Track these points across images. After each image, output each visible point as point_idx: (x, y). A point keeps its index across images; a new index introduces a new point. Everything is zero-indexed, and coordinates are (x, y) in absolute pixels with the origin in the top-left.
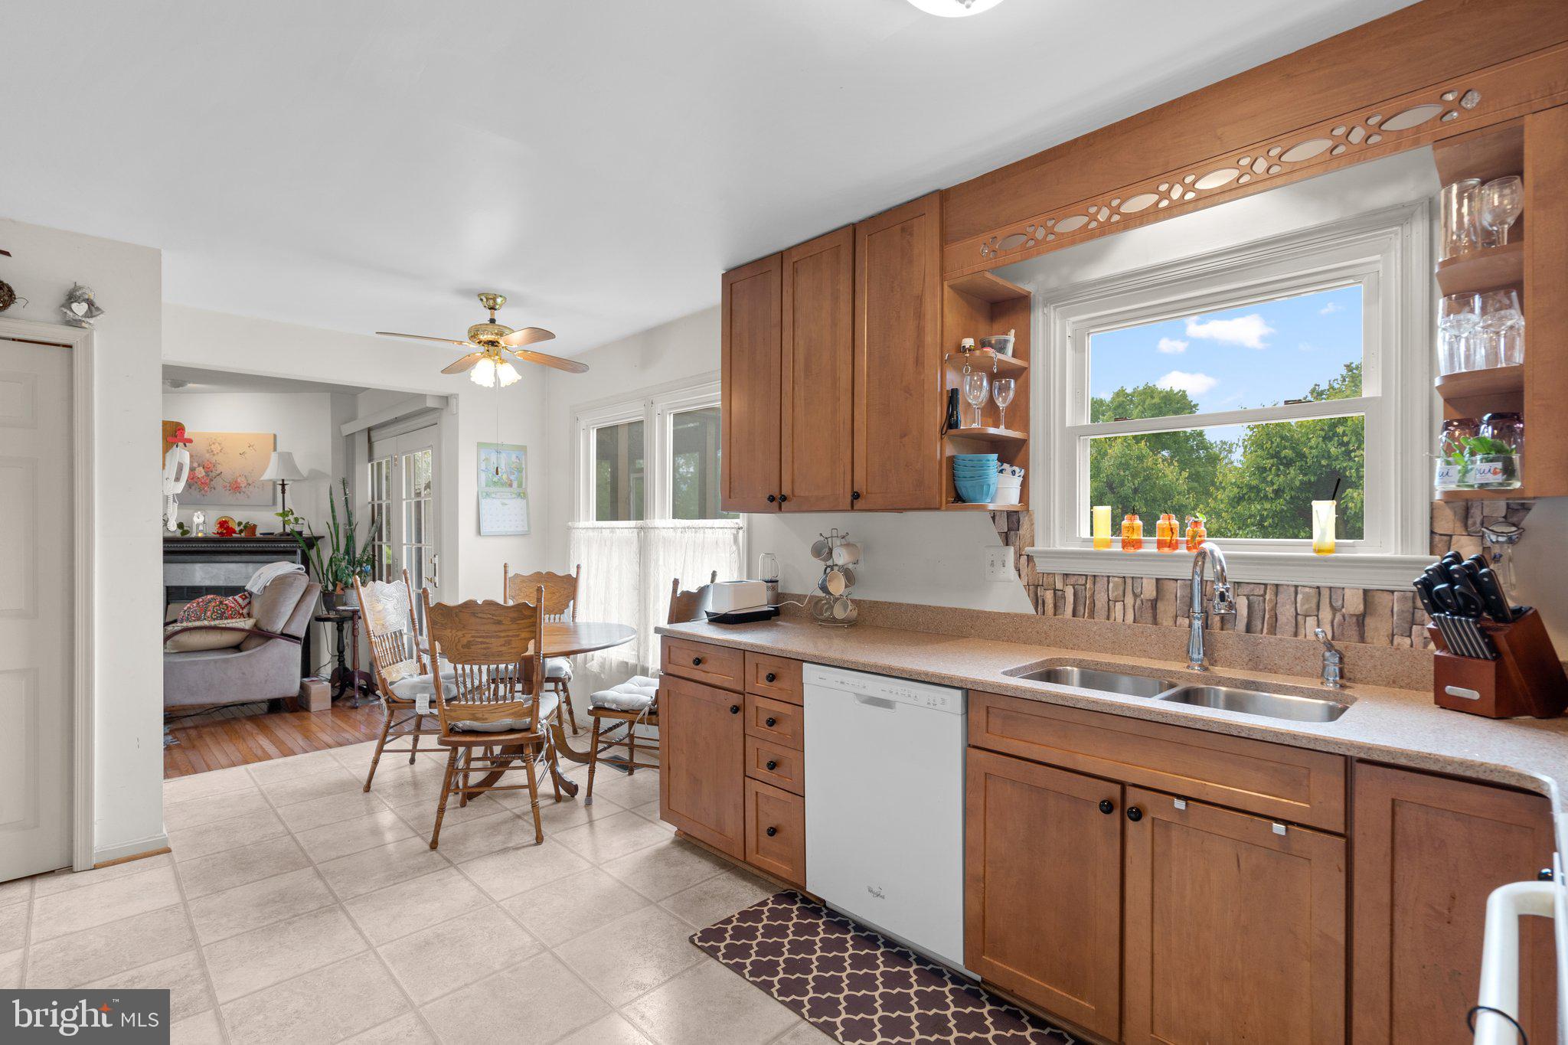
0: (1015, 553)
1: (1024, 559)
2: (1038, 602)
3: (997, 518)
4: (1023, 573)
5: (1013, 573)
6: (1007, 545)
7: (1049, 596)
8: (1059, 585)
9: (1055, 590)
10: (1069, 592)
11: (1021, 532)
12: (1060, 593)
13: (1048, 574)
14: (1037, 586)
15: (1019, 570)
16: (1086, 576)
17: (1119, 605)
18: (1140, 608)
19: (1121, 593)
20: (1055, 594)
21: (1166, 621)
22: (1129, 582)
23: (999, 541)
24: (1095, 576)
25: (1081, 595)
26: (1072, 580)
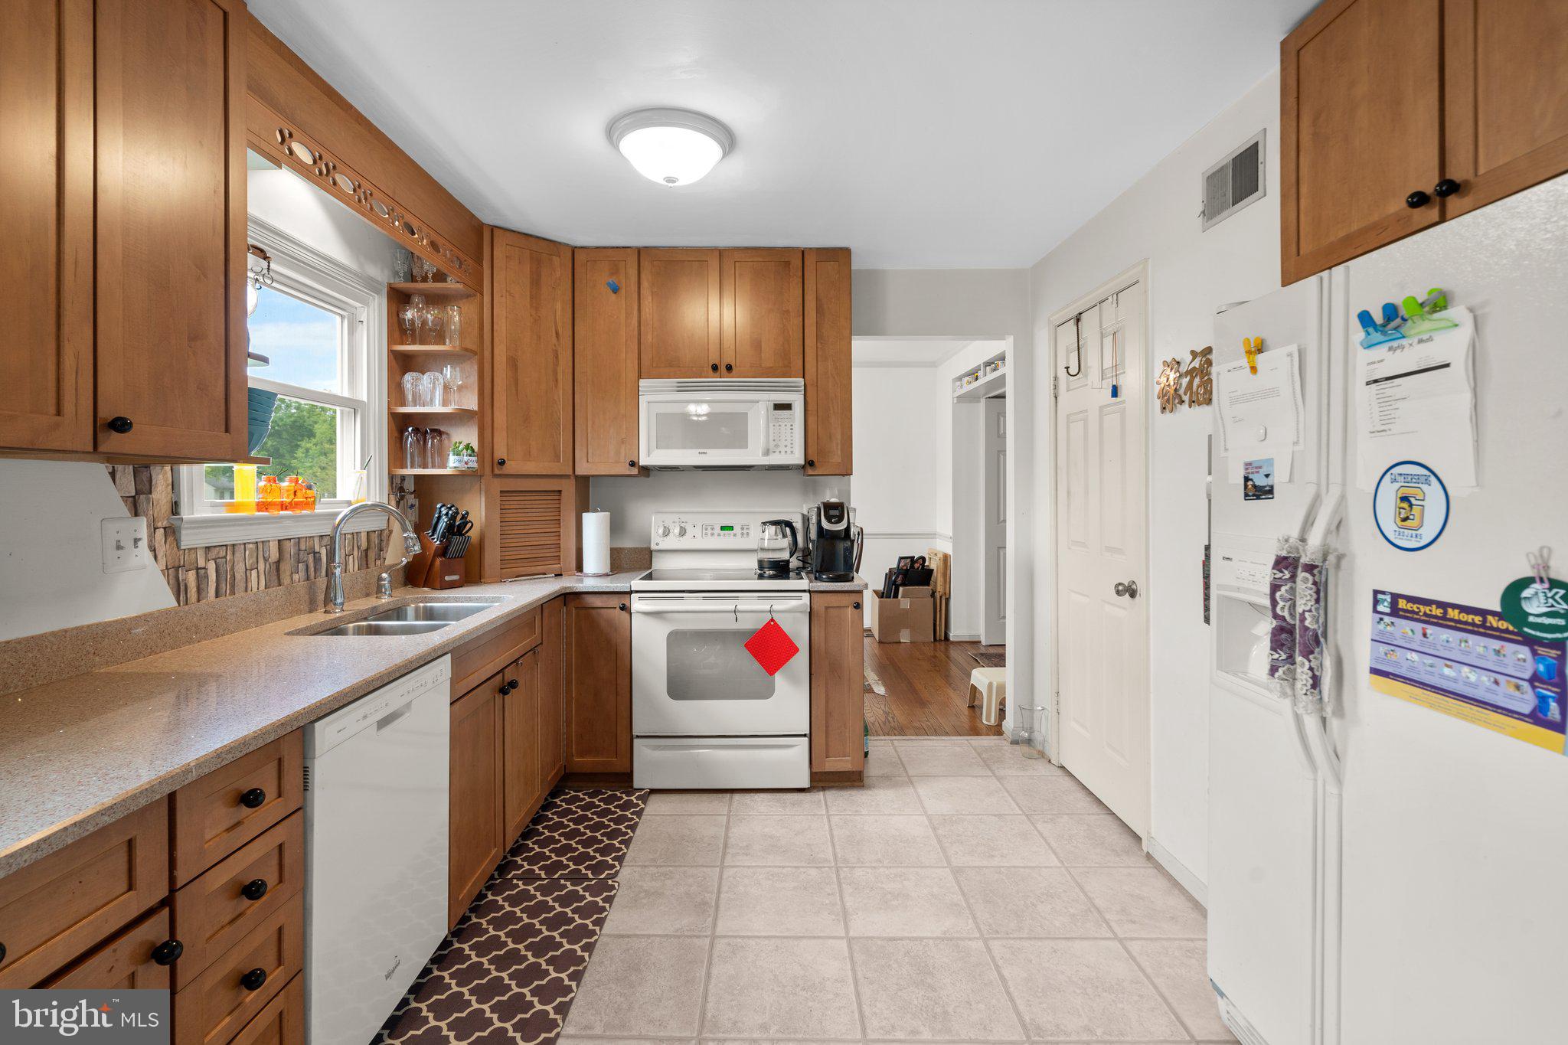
0: (149, 526)
1: (160, 533)
2: (179, 589)
3: (118, 476)
4: (160, 554)
5: (147, 555)
6: (136, 514)
7: (191, 576)
8: (201, 563)
9: (198, 569)
10: (212, 566)
11: (155, 495)
12: (203, 571)
13: (190, 549)
14: (177, 569)
15: (155, 550)
16: (226, 546)
17: (254, 573)
18: (269, 572)
19: (255, 559)
20: (197, 573)
21: (286, 581)
22: (260, 546)
23: (124, 510)
24: (233, 545)
25: (222, 570)
26: (213, 554)
